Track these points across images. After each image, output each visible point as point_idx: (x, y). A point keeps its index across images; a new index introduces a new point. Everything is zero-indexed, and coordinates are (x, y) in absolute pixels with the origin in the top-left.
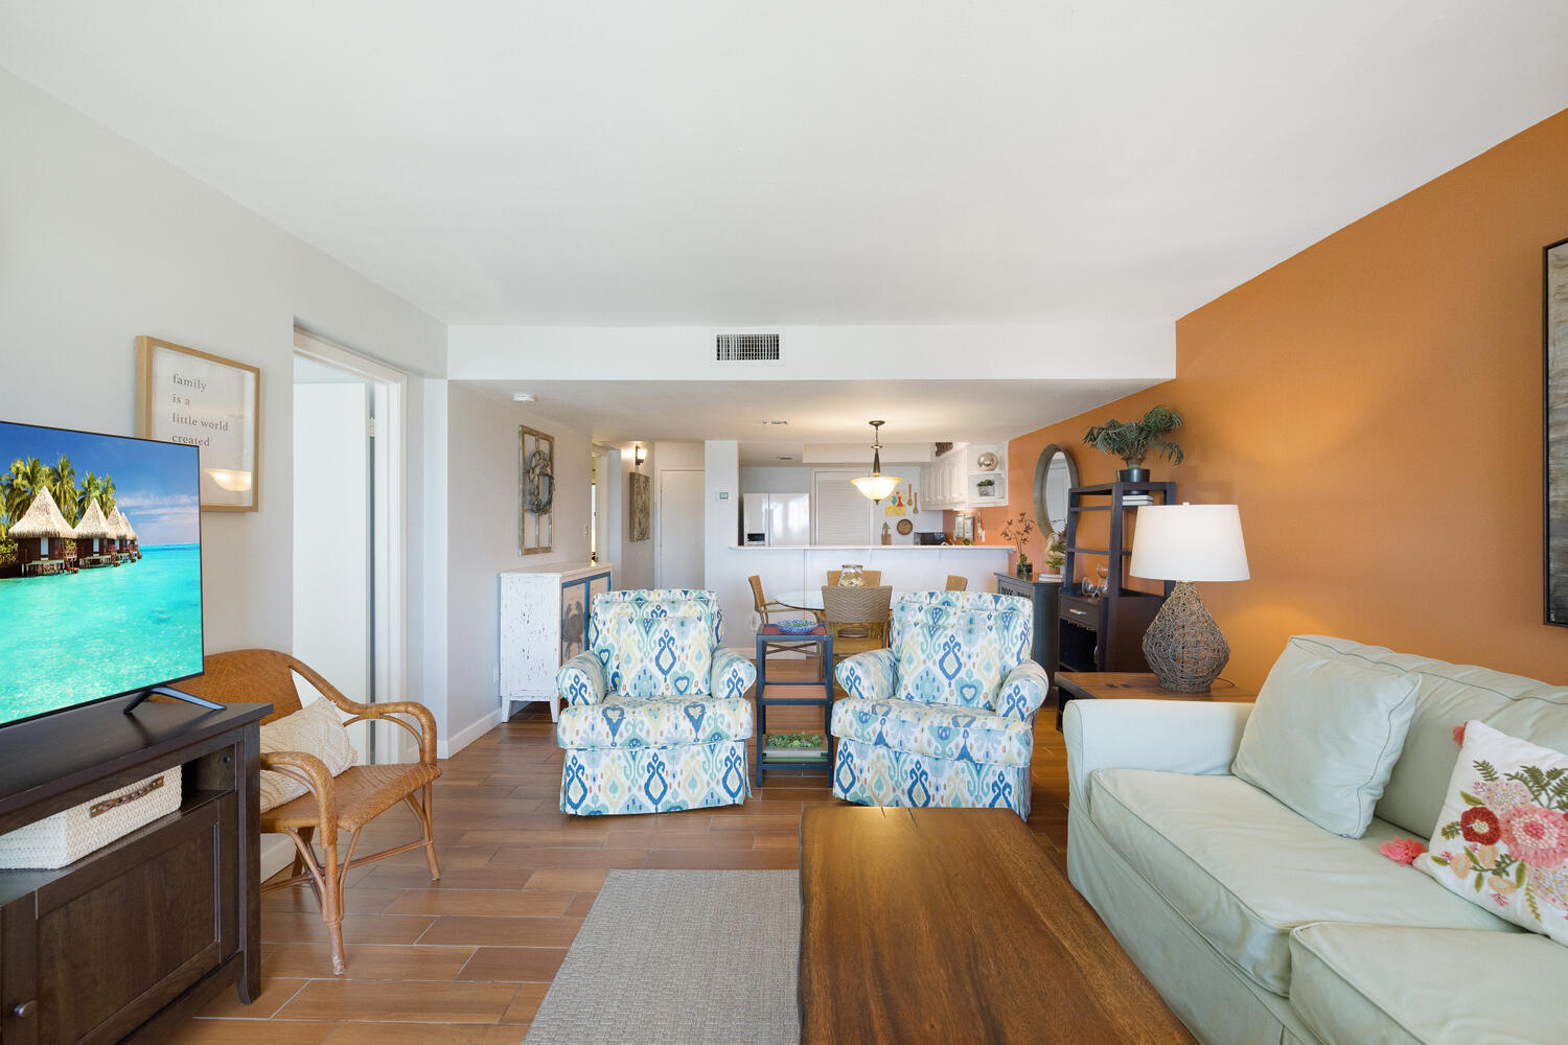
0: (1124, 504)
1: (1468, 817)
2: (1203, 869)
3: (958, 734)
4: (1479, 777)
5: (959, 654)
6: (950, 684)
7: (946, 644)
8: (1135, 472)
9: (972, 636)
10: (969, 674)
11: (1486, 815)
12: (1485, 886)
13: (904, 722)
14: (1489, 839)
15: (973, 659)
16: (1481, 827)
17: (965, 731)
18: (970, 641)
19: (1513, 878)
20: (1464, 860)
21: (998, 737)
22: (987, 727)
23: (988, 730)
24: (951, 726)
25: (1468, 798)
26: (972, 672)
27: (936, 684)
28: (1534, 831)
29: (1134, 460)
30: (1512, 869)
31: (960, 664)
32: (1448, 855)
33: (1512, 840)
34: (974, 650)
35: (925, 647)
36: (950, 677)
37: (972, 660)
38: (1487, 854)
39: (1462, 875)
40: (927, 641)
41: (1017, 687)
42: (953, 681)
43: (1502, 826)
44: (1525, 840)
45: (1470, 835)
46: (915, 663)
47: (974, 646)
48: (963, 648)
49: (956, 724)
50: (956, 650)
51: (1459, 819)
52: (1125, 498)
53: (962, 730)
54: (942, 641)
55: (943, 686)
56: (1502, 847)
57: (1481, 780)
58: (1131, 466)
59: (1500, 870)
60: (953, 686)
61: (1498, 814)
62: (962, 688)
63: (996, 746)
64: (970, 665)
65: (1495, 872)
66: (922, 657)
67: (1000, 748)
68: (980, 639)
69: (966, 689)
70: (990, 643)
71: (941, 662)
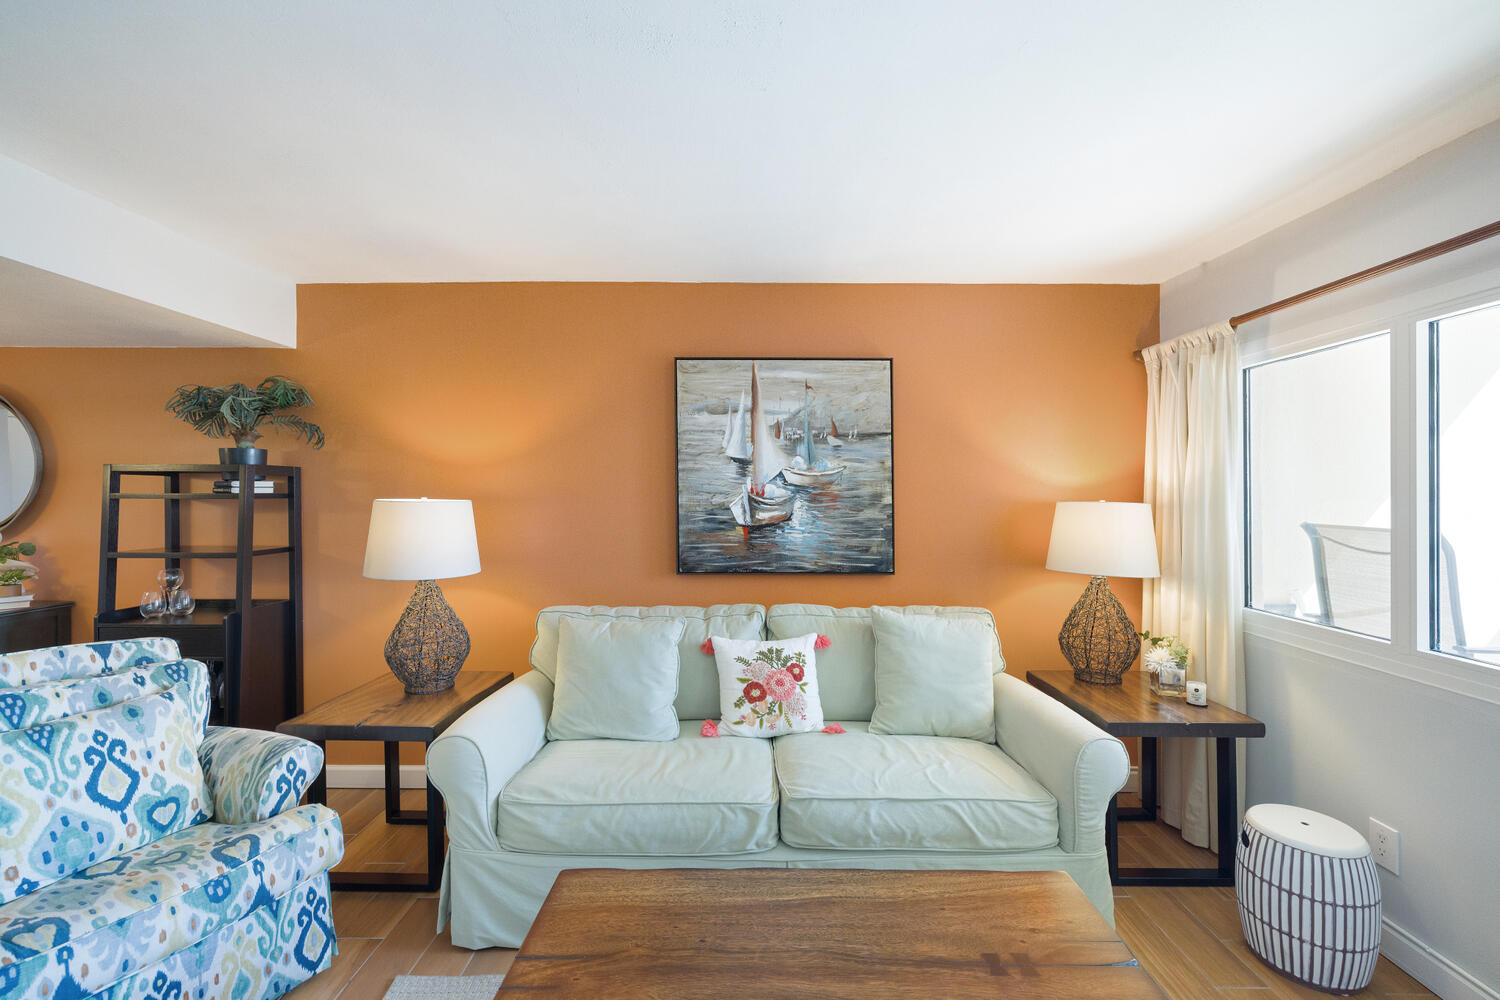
0: (256, 491)
1: (747, 692)
2: (697, 804)
3: (245, 874)
4: (742, 666)
5: (126, 760)
6: (124, 818)
7: (90, 751)
8: (252, 452)
9: (142, 720)
10: (159, 782)
11: (757, 686)
12: (765, 724)
13: (121, 923)
14: (762, 698)
15: (158, 756)
16: (756, 693)
17: (256, 863)
18: (141, 730)
19: (778, 712)
20: (753, 716)
21: (308, 840)
22: (286, 837)
23: (291, 841)
24: (226, 870)
25: (742, 681)
26: (162, 779)
27: (93, 832)
28: (780, 683)
29: (249, 437)
30: (776, 708)
31: (135, 777)
32: (744, 717)
33: (773, 692)
34: (153, 742)
35: (38, 775)
36: (118, 806)
37: (156, 758)
38: (761, 706)
39: (753, 724)
40: (40, 764)
41: (292, 761)
42: (129, 811)
43: (766, 687)
44: (779, 690)
45: (752, 700)
46: (25, 814)
47: (152, 735)
48: (131, 745)
49: (233, 862)
50: (117, 754)
51: (743, 694)
52: (257, 484)
53: (249, 865)
54: (78, 749)
55: (110, 827)
56: (769, 699)
57: (745, 667)
58: (243, 444)
59: (771, 711)
60: (132, 817)
61: (761, 682)
62: (150, 813)
63: (308, 855)
64: (153, 768)
65: (768, 714)
66: (39, 796)
67: (315, 853)
68: (159, 719)
69: (160, 810)
70: (178, 719)
71: (92, 787)
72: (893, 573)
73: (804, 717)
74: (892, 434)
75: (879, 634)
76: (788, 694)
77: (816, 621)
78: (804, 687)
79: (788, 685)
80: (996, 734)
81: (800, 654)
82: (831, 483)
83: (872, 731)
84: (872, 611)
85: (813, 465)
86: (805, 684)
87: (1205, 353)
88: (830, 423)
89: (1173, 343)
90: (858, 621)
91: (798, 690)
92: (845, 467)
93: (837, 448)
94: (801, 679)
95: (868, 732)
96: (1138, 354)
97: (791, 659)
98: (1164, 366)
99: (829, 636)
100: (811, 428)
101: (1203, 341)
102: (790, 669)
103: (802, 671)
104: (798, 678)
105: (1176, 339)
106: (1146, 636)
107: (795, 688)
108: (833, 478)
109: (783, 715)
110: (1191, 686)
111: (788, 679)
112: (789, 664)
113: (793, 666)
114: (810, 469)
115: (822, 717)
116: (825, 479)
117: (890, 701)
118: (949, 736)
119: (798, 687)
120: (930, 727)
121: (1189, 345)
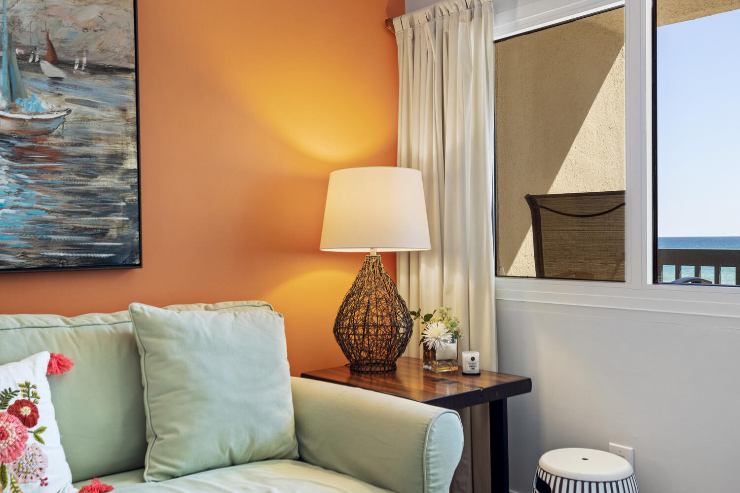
72: (140, 265)
73: (44, 483)
74: (136, 70)
75: (146, 340)
76: (15, 449)
77: (43, 336)
78: (40, 435)
79: (13, 437)
80: (300, 446)
81: (27, 385)
82: (47, 133)
83: (151, 478)
84: (132, 311)
85: (17, 101)
86: (41, 430)
87: (463, 21)
88: (45, 42)
89: (428, 11)
90: (107, 329)
91: (31, 440)
92: (69, 111)
93: (55, 80)
94: (35, 424)
95: (144, 481)
96: (389, 22)
97: (15, 393)
98: (417, 36)
99: (68, 355)
100: (12, 44)
101: (461, 8)
102: (15, 410)
103: (35, 411)
104: (30, 421)
105: (432, 6)
106: (417, 314)
107: (25, 438)
108: (51, 126)
109: (9, 486)
110: (466, 356)
111: (13, 427)
112: (12, 402)
113: (20, 404)
114: (11, 108)
115: (69, 478)
116: (38, 127)
117: (174, 431)
118: (250, 462)
119: (31, 436)
120: (227, 453)
121: (445, 13)
